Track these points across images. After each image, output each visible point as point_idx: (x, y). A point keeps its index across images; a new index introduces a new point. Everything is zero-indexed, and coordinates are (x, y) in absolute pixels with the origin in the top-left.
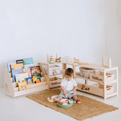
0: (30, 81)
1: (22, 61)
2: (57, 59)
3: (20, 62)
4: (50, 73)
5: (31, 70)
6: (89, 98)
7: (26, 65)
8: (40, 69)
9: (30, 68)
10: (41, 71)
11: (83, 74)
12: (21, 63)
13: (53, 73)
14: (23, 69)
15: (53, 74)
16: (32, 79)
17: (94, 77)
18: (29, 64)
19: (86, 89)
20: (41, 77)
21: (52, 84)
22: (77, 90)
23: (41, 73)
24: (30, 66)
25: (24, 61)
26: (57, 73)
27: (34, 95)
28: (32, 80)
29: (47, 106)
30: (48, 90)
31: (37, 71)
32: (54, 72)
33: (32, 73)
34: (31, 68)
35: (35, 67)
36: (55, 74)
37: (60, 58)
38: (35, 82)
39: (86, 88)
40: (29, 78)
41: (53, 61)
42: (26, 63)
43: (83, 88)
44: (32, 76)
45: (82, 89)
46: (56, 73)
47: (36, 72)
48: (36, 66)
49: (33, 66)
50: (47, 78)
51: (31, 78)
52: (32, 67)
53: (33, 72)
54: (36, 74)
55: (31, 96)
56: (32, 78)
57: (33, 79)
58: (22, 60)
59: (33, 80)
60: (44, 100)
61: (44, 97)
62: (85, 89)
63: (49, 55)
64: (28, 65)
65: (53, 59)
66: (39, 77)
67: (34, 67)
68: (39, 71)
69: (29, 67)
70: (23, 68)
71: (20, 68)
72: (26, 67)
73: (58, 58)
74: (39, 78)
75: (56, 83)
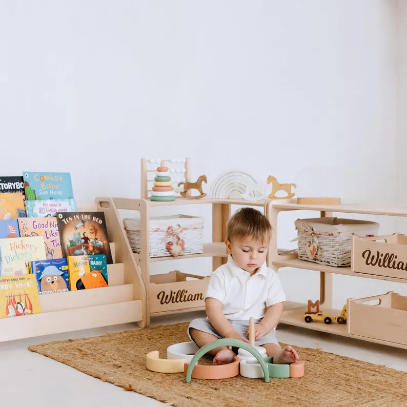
0: (55, 279)
1: (19, 185)
2: (189, 186)
3: (9, 186)
4: (155, 243)
5: (62, 227)
6: (347, 359)
7: (38, 204)
8: (104, 226)
9: (59, 220)
10: (109, 238)
11: (315, 245)
12: (14, 190)
13: (170, 244)
14: (21, 219)
15: (168, 249)
16: (64, 268)
17: (374, 253)
18: (51, 198)
19: (328, 321)
20: (110, 261)
21: (163, 298)
22: (282, 327)
23: (112, 245)
24: (58, 209)
25: (27, 184)
26: (186, 246)
27: (70, 341)
28: (65, 275)
29: (130, 389)
30: (143, 325)
31: (91, 237)
32: (171, 239)
33: (67, 243)
34: (61, 216)
35: (80, 214)
36: (176, 249)
37: (203, 178)
38: (80, 286)
39: (325, 315)
40: (52, 262)
41: (170, 188)
42: (40, 193)
43: (313, 317)
44: (65, 256)
45: (308, 320)
46: (183, 249)
47: (86, 239)
48: (87, 213)
49: (69, 210)
50: (139, 269)
51: (58, 264)
52: (66, 215)
53: (70, 236)
54: (87, 248)
55: (57, 346)
56: (66, 263)
57: (71, 267)
58: (21, 179)
59: (67, 271)
60: (117, 362)
61: (118, 349)
62: (322, 318)
63: (148, 167)
64: (49, 202)
65: (168, 179)
66: (99, 263)
67: (75, 214)
68: (100, 235)
69: (53, 214)
70: (24, 214)
71: (7, 216)
72: (36, 210)
73: (193, 180)
74: (98, 268)
75: (180, 296)
